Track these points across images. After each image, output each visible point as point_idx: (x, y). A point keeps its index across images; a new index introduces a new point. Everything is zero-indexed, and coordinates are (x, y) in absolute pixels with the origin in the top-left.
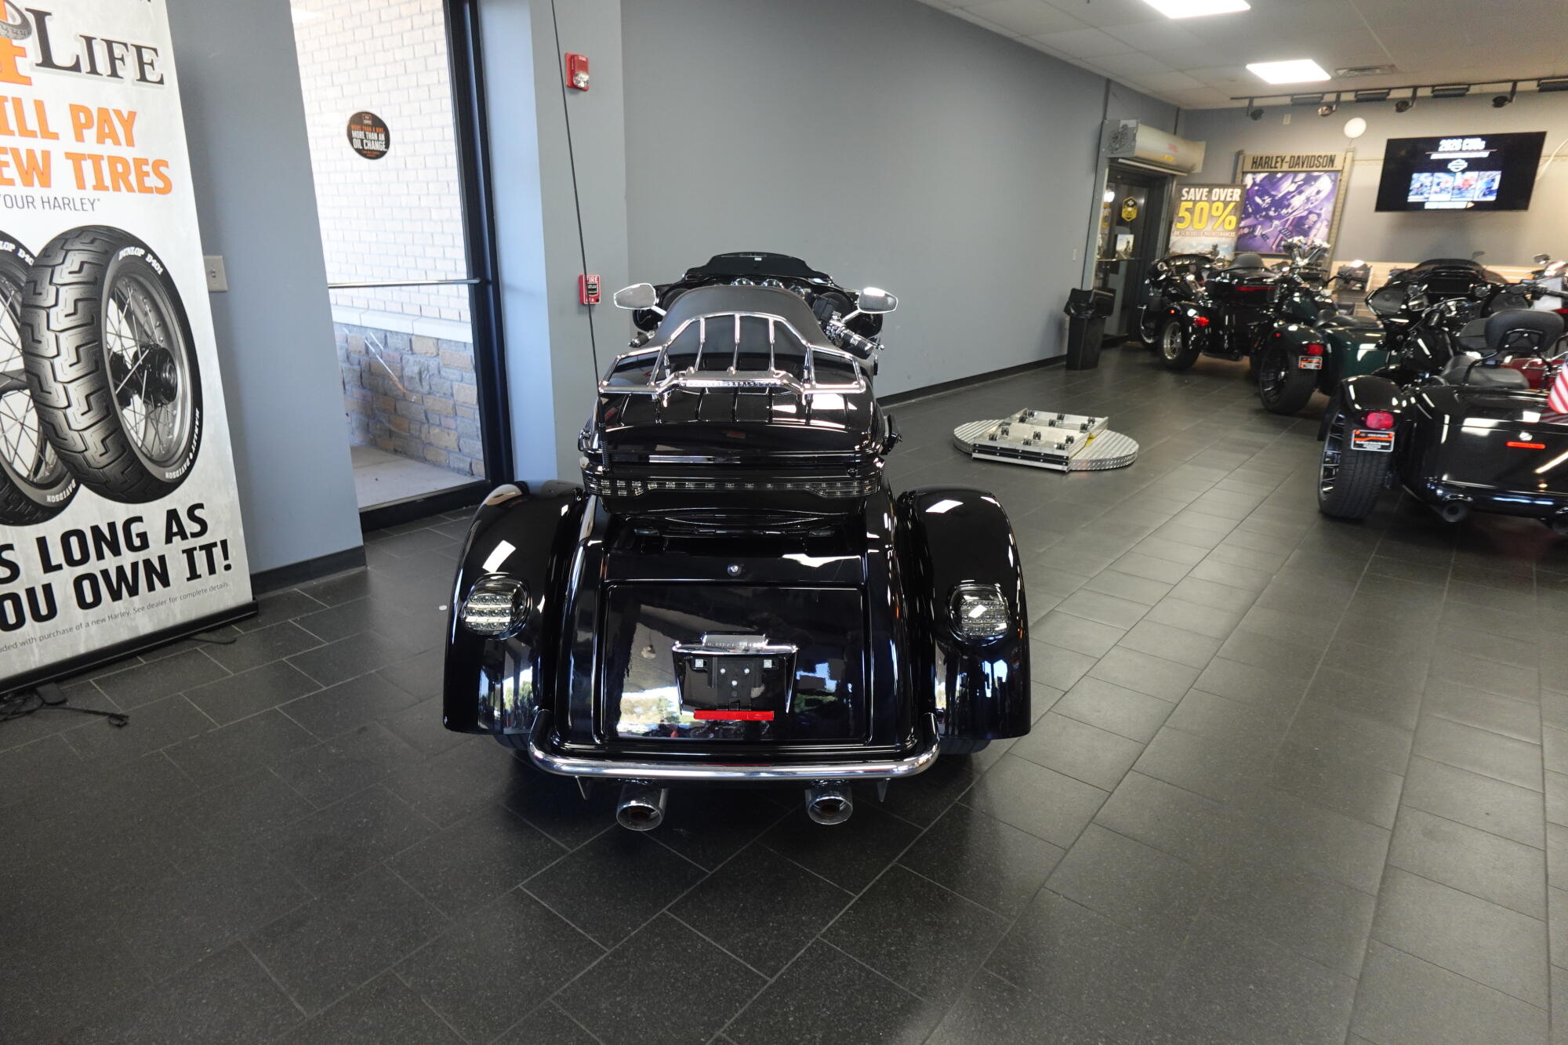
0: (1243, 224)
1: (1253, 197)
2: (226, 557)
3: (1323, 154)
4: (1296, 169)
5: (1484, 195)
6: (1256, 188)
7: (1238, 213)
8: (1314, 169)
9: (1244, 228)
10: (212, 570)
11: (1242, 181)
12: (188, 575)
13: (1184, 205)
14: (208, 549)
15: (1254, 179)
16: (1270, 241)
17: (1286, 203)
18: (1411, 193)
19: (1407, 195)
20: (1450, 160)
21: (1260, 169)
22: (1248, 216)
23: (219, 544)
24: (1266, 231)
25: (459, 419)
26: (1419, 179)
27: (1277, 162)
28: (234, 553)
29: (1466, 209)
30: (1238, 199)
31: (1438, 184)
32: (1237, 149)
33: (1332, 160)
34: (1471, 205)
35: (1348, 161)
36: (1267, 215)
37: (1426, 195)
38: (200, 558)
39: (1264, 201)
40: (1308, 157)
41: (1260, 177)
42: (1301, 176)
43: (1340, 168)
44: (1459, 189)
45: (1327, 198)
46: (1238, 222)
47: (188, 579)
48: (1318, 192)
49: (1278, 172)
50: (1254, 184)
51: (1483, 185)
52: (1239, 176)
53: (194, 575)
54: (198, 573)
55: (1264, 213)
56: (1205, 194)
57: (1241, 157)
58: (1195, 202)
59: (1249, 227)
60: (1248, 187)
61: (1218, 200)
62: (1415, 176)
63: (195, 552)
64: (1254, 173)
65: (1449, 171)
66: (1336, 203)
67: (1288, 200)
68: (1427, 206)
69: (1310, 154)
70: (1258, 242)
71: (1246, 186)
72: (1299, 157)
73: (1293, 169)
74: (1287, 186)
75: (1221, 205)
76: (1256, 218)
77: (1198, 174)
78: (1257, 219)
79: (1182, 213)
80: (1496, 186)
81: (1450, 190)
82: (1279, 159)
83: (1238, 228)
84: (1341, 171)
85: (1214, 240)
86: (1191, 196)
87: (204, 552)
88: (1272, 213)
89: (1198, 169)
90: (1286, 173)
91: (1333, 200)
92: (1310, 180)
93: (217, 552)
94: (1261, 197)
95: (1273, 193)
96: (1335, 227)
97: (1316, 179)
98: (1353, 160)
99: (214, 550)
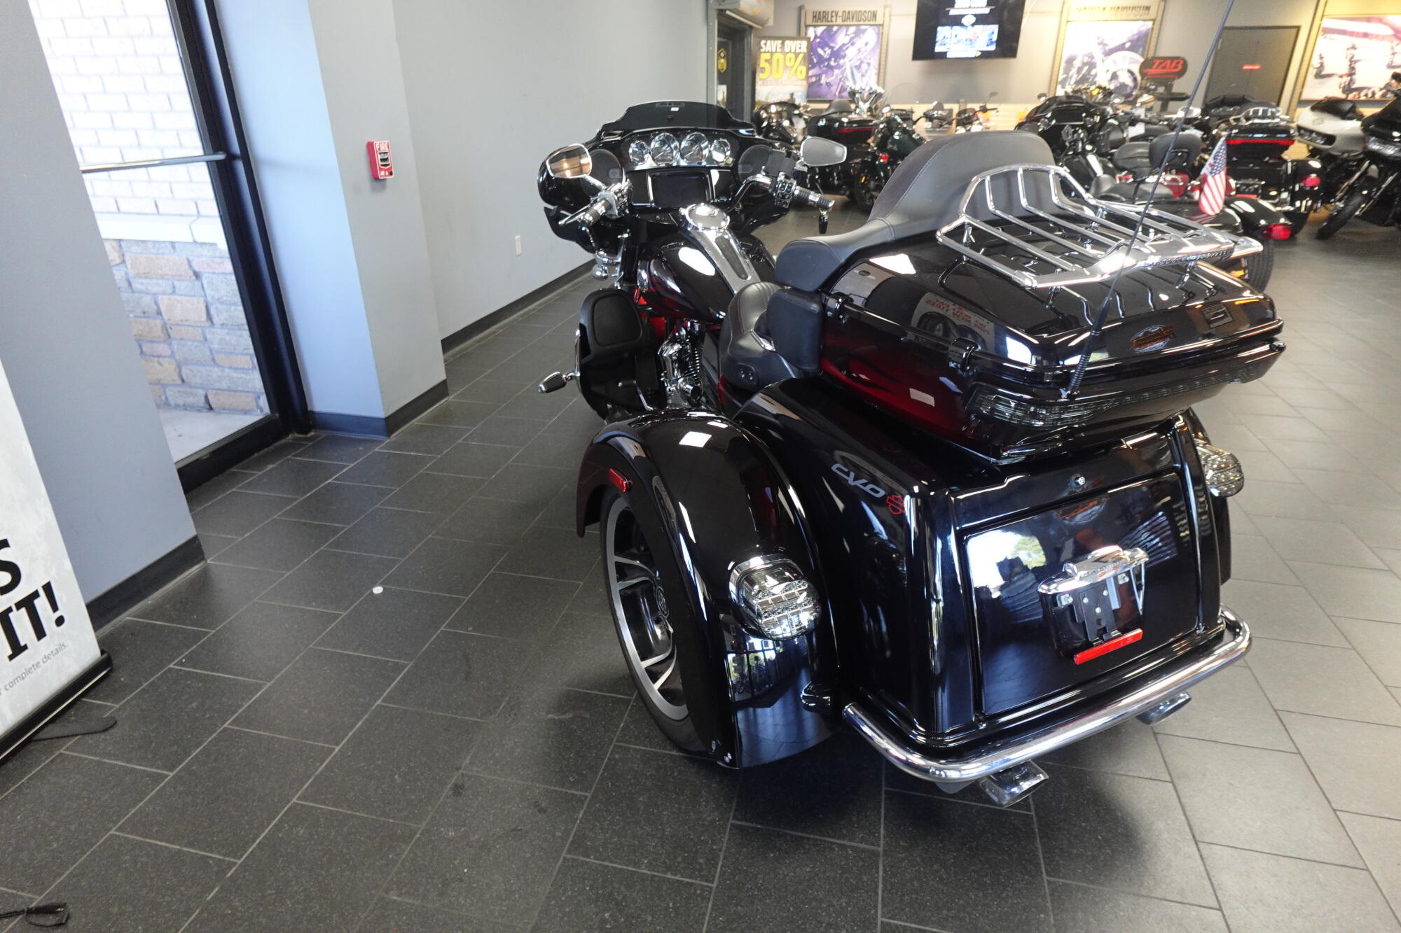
0: (811, 73)
1: (816, 49)
2: (55, 608)
3: (867, 10)
4: (848, 23)
5: (988, 45)
6: (818, 40)
7: (806, 64)
8: (862, 23)
9: (811, 77)
10: (40, 633)
11: (806, 33)
12: (10, 652)
13: (764, 57)
14: (28, 603)
15: (815, 32)
16: (834, 88)
17: (843, 54)
18: (937, 44)
19: (934, 46)
20: (963, 16)
21: (819, 23)
22: (814, 66)
23: (42, 592)
24: (830, 80)
25: (175, 343)
26: (942, 32)
27: (832, 16)
28: (64, 598)
29: (976, 58)
30: (805, 51)
31: (956, 36)
32: (799, 5)
33: (874, 15)
34: (979, 54)
35: (887, 15)
36: (829, 65)
37: (947, 46)
38: (20, 620)
39: (825, 52)
40: (856, 12)
41: (820, 30)
42: (852, 29)
43: (881, 23)
44: (971, 40)
45: (874, 49)
46: (807, 73)
47: (11, 658)
48: (867, 44)
49: (833, 26)
50: (816, 37)
51: (987, 36)
52: (803, 28)
53: (17, 649)
54: (22, 644)
55: (826, 64)
56: (779, 46)
57: (803, 12)
58: (772, 53)
59: (816, 76)
60: (812, 40)
61: (790, 52)
62: (940, 29)
63: (11, 615)
64: (815, 26)
65: (962, 25)
66: (881, 53)
67: (844, 51)
68: (949, 56)
69: (858, 9)
70: (824, 89)
71: (809, 38)
72: (849, 12)
73: (845, 23)
74: (841, 39)
75: (792, 56)
76: (820, 67)
77: (769, 27)
78: (821, 69)
79: (762, 64)
80: (995, 38)
81: (964, 41)
82: (834, 14)
83: (808, 77)
84: (883, 25)
85: (791, 89)
86: (768, 48)
87: (23, 610)
88: (832, 63)
89: (771, 23)
90: (840, 26)
91: (878, 51)
92: (859, 33)
93: (42, 604)
94: (822, 48)
95: (832, 45)
96: (882, 74)
97: (864, 32)
98: (890, 16)
99: (37, 602)
